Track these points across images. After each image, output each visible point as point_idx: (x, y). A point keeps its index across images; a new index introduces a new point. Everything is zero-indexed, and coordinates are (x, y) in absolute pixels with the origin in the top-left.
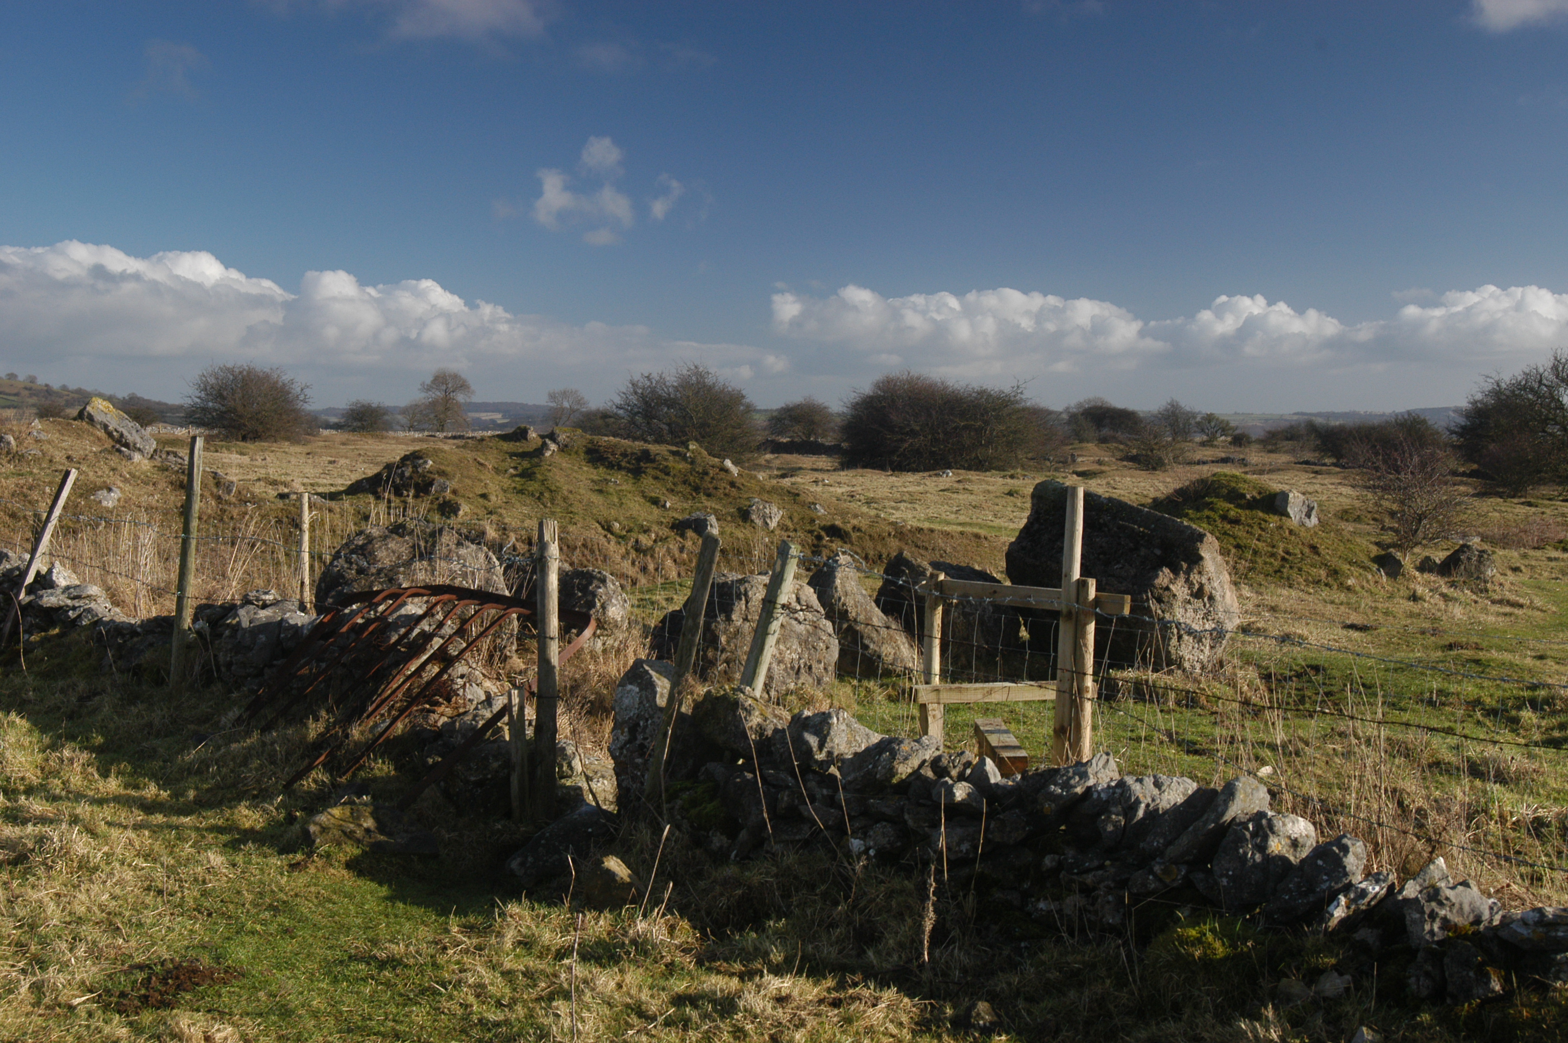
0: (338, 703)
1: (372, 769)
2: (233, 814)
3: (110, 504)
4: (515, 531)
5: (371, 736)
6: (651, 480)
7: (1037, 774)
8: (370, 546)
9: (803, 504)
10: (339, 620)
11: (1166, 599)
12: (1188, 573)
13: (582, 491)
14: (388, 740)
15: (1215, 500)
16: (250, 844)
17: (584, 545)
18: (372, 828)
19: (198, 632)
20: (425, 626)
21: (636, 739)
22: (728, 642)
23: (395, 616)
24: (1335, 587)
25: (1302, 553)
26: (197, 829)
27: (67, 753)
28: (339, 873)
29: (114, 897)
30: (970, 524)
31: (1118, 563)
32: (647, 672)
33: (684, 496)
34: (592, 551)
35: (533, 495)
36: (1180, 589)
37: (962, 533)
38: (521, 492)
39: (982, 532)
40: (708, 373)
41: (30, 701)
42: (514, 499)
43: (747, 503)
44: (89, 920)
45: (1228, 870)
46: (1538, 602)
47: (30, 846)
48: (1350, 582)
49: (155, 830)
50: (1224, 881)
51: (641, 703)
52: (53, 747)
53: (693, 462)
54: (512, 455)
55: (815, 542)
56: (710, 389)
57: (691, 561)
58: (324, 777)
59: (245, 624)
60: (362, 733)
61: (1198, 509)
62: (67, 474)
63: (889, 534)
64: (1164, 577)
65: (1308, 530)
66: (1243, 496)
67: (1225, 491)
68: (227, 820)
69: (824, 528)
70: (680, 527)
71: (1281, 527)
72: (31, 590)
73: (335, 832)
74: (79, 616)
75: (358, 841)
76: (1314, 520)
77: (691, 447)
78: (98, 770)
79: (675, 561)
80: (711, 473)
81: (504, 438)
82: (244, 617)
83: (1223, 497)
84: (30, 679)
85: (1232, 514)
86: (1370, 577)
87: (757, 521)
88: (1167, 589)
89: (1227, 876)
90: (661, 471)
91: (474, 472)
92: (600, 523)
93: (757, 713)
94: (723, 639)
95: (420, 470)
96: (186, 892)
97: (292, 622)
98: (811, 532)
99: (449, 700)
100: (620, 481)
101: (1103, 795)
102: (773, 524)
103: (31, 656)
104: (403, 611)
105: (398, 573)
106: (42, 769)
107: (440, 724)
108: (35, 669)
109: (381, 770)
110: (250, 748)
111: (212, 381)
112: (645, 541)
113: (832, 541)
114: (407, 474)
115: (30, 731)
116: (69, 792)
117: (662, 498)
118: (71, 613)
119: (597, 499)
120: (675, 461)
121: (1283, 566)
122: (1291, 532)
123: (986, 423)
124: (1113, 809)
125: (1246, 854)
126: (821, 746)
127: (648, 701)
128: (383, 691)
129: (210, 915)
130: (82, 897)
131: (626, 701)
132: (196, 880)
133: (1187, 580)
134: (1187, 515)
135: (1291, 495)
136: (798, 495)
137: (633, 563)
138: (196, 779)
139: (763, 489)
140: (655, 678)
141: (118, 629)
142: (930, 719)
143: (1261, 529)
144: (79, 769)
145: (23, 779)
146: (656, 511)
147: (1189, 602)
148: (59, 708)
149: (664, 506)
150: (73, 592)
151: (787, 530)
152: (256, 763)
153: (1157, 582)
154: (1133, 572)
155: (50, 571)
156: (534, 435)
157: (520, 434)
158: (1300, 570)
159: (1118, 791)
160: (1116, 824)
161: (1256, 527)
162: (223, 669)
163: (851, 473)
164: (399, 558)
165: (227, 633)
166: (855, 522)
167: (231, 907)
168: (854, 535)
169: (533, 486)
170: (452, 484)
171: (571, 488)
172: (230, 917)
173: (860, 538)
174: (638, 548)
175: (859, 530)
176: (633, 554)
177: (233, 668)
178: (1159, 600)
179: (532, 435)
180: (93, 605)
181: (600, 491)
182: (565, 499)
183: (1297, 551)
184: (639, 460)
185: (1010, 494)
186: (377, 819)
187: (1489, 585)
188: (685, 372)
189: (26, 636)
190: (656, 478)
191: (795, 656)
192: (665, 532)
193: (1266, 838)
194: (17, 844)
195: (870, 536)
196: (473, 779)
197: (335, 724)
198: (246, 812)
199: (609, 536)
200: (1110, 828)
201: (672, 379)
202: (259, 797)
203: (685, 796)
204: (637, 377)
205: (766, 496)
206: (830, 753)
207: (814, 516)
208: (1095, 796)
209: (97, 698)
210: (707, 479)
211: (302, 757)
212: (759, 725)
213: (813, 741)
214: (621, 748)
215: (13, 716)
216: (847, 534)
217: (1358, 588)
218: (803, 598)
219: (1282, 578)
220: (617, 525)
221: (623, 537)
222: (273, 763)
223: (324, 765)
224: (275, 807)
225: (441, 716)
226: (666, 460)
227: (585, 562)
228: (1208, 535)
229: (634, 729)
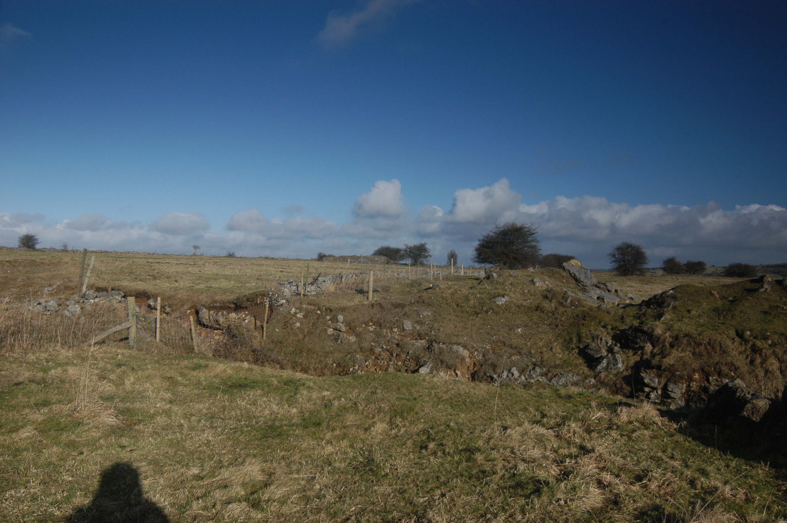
35: (718, 312)
38: (715, 310)
54: (746, 290)
91: (701, 297)
95: (664, 295)
112: (762, 344)
114: (658, 297)
119: (756, 317)
169: (726, 307)
170: (675, 303)
171: (745, 310)
176: (749, 352)
220: (749, 333)
221: (747, 341)
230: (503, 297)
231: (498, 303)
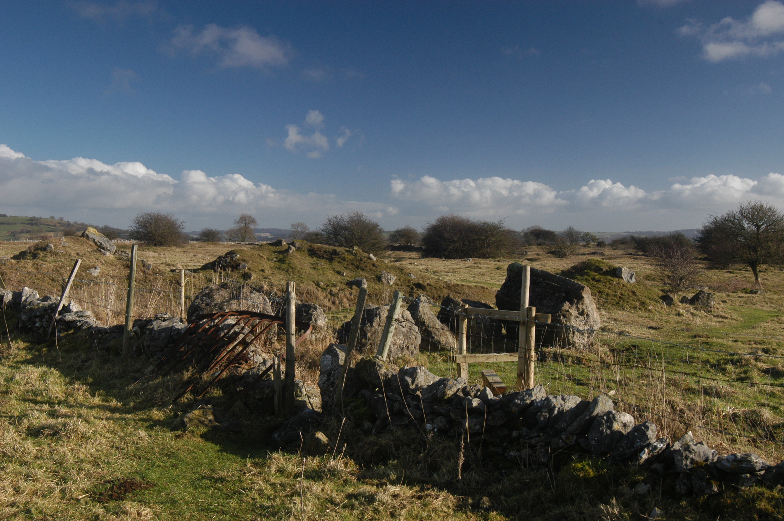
0: (197, 363)
1: (212, 393)
2: (150, 413)
3: (96, 275)
4: (276, 286)
5: (212, 378)
6: (337, 262)
7: (509, 395)
8: (211, 293)
9: (405, 274)
10: (198, 326)
11: (567, 316)
12: (577, 304)
13: (306, 268)
14: (219, 380)
15: (589, 271)
16: (158, 427)
17: (307, 292)
18: (212, 419)
19: (135, 332)
20: (236, 329)
21: (330, 379)
22: (371, 336)
23: (223, 324)
24: (643, 310)
25: (628, 295)
26: (134, 420)
27: (76, 386)
28: (198, 440)
29: (97, 451)
30: (480, 283)
31: (546, 299)
32: (335, 349)
33: (352, 270)
34: (311, 295)
35: (284, 270)
36: (573, 311)
37: (476, 286)
38: (279, 269)
39: (485, 286)
40: (362, 215)
41: (60, 363)
42: (276, 272)
43: (380, 273)
44: (86, 461)
45: (595, 437)
46: (734, 316)
47: (60, 427)
48: (650, 308)
49: (116, 421)
50: (593, 442)
51: (332, 363)
52: (70, 383)
53: (356, 255)
54: (275, 252)
55: (411, 291)
56: (363, 222)
57: (355, 299)
58: (191, 397)
59: (156, 328)
60: (208, 377)
61: (582, 275)
62: (77, 261)
63: (444, 287)
64: (566, 306)
65: (631, 284)
66: (602, 269)
67: (593, 267)
68: (148, 416)
69: (414, 284)
70: (350, 284)
71: (619, 283)
72: (61, 313)
73: (196, 421)
74: (82, 325)
75: (206, 425)
76: (634, 280)
77: (355, 248)
78: (90, 393)
79: (348, 299)
80: (364, 260)
81: (271, 244)
82: (156, 325)
83: (593, 270)
84: (60, 353)
85: (597, 277)
86: (659, 305)
87: (384, 281)
88: (568, 311)
89: (595, 440)
90: (341, 259)
91: (258, 260)
92: (313, 282)
93: (384, 368)
94: (369, 334)
95: (234, 259)
96: (129, 448)
97: (176, 327)
98: (409, 286)
99: (246, 362)
100: (323, 263)
101: (539, 404)
102: (392, 283)
103: (61, 342)
104: (226, 322)
105: (224, 305)
106: (65, 393)
107: (242, 373)
108: (62, 348)
109: (216, 393)
110: (158, 384)
111: (141, 219)
112: (335, 290)
113: (418, 290)
114: (228, 261)
115: (60, 376)
116: (77, 403)
117: (342, 271)
118: (78, 323)
119: (313, 272)
120: (347, 255)
121: (620, 301)
122: (623, 285)
123: (487, 237)
124: (544, 410)
125: (603, 430)
126: (413, 382)
127: (335, 362)
128: (217, 358)
129: (140, 458)
130: (83, 450)
131: (326, 362)
132: (134, 443)
133: (577, 307)
134: (577, 278)
135: (623, 269)
136: (403, 270)
137: (329, 300)
138: (134, 397)
139: (387, 267)
140: (338, 352)
141: (99, 331)
142: (462, 370)
143: (610, 284)
144: (82, 393)
145: (57, 397)
146: (339, 277)
147: (578, 317)
148: (73, 366)
149: (343, 275)
150: (80, 314)
151: (398, 285)
152: (160, 390)
153: (563, 308)
154: (552, 304)
155: (69, 305)
156: (285, 243)
157: (279, 243)
158: (627, 302)
159: (546, 402)
160: (545, 417)
161: (608, 283)
162: (146, 348)
163: (426, 260)
164: (224, 298)
165: (148, 332)
166: (428, 281)
167: (149, 455)
168: (428, 288)
169: (285, 266)
170: (248, 265)
171: (301, 267)
172: (149, 459)
173: (431, 289)
174: (331, 294)
175: (430, 285)
176: (329, 296)
177: (150, 348)
178: (564, 316)
180: (88, 320)
181: (314, 268)
182: (299, 272)
183: (626, 294)
184: (332, 254)
185: (498, 269)
186: (214, 415)
187: (712, 309)
188: (352, 215)
189: (59, 334)
190: (339, 262)
191: (401, 342)
192: (343, 286)
193: (612, 423)
194: (54, 427)
195: (435, 288)
196: (257, 397)
197: (196, 373)
198: (156, 412)
199: (318, 288)
200: (542, 419)
201: (346, 218)
202: (162, 406)
203: (352, 405)
204: (331, 217)
205: (388, 270)
206: (417, 386)
207: (409, 279)
208: (535, 404)
209: (90, 361)
210: (362, 262)
211: (181, 388)
212: (385, 373)
213: (409, 380)
214: (324, 384)
215: (52, 369)
216: (425, 287)
217: (653, 311)
218: (405, 316)
219: (619, 306)
220: (322, 283)
221: (324, 289)
222: (168, 390)
223: (191, 391)
224: (169, 410)
225: (243, 369)
226: (344, 254)
227: (308, 300)
228: (586, 287)
229: (329, 375)
230: (96, 268)
231: (93, 274)
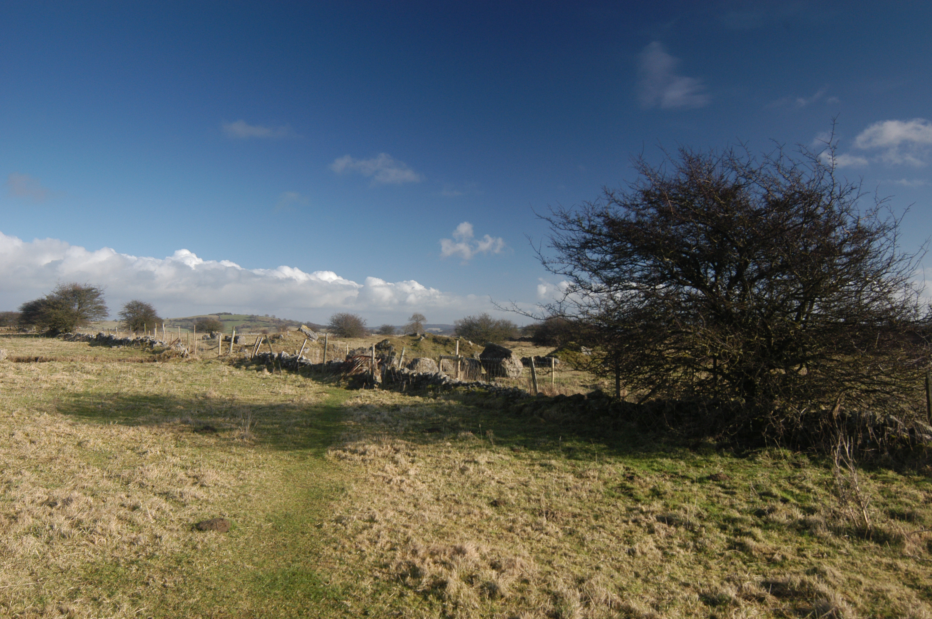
0: (346, 371)
1: (349, 378)
6: (448, 347)
10: (348, 361)
11: (505, 364)
13: (429, 350)
14: (352, 375)
19: (326, 365)
20: (359, 361)
27: (307, 379)
28: (342, 388)
31: (497, 357)
35: (416, 350)
38: (413, 350)
40: (489, 316)
43: (474, 353)
54: (412, 340)
56: (489, 321)
58: (343, 380)
59: (333, 363)
60: (349, 375)
61: (561, 351)
65: (587, 356)
71: (579, 355)
72: (299, 360)
74: (307, 364)
75: (345, 385)
76: (590, 354)
78: (312, 381)
80: (465, 345)
81: (411, 335)
84: (300, 371)
88: (505, 362)
91: (401, 344)
95: (387, 344)
97: (341, 362)
99: (361, 371)
100: (440, 347)
104: (357, 359)
106: (304, 380)
107: (359, 373)
109: (351, 378)
110: (333, 377)
114: (383, 345)
117: (451, 351)
119: (432, 352)
128: (353, 370)
133: (509, 360)
135: (582, 348)
138: (326, 381)
147: (510, 365)
149: (451, 353)
150: (306, 360)
153: (503, 360)
154: (500, 359)
155: (302, 357)
157: (415, 335)
161: (573, 355)
165: (331, 365)
169: (416, 348)
170: (395, 347)
171: (426, 349)
177: (331, 369)
178: (503, 364)
179: (418, 335)
180: (309, 362)
181: (434, 350)
182: (424, 351)
183: (582, 361)
186: (348, 383)
188: (481, 315)
189: (299, 367)
190: (450, 346)
196: (361, 378)
197: (345, 374)
198: (332, 384)
204: (466, 317)
209: (312, 373)
211: (340, 377)
212: (396, 371)
213: (401, 372)
222: (336, 378)
223: (343, 378)
224: (335, 383)
226: (453, 341)
